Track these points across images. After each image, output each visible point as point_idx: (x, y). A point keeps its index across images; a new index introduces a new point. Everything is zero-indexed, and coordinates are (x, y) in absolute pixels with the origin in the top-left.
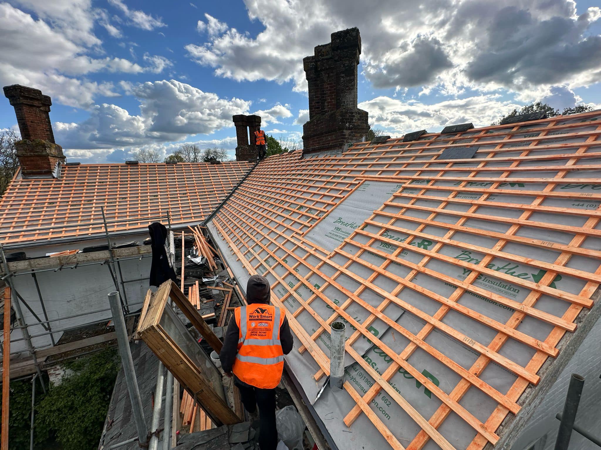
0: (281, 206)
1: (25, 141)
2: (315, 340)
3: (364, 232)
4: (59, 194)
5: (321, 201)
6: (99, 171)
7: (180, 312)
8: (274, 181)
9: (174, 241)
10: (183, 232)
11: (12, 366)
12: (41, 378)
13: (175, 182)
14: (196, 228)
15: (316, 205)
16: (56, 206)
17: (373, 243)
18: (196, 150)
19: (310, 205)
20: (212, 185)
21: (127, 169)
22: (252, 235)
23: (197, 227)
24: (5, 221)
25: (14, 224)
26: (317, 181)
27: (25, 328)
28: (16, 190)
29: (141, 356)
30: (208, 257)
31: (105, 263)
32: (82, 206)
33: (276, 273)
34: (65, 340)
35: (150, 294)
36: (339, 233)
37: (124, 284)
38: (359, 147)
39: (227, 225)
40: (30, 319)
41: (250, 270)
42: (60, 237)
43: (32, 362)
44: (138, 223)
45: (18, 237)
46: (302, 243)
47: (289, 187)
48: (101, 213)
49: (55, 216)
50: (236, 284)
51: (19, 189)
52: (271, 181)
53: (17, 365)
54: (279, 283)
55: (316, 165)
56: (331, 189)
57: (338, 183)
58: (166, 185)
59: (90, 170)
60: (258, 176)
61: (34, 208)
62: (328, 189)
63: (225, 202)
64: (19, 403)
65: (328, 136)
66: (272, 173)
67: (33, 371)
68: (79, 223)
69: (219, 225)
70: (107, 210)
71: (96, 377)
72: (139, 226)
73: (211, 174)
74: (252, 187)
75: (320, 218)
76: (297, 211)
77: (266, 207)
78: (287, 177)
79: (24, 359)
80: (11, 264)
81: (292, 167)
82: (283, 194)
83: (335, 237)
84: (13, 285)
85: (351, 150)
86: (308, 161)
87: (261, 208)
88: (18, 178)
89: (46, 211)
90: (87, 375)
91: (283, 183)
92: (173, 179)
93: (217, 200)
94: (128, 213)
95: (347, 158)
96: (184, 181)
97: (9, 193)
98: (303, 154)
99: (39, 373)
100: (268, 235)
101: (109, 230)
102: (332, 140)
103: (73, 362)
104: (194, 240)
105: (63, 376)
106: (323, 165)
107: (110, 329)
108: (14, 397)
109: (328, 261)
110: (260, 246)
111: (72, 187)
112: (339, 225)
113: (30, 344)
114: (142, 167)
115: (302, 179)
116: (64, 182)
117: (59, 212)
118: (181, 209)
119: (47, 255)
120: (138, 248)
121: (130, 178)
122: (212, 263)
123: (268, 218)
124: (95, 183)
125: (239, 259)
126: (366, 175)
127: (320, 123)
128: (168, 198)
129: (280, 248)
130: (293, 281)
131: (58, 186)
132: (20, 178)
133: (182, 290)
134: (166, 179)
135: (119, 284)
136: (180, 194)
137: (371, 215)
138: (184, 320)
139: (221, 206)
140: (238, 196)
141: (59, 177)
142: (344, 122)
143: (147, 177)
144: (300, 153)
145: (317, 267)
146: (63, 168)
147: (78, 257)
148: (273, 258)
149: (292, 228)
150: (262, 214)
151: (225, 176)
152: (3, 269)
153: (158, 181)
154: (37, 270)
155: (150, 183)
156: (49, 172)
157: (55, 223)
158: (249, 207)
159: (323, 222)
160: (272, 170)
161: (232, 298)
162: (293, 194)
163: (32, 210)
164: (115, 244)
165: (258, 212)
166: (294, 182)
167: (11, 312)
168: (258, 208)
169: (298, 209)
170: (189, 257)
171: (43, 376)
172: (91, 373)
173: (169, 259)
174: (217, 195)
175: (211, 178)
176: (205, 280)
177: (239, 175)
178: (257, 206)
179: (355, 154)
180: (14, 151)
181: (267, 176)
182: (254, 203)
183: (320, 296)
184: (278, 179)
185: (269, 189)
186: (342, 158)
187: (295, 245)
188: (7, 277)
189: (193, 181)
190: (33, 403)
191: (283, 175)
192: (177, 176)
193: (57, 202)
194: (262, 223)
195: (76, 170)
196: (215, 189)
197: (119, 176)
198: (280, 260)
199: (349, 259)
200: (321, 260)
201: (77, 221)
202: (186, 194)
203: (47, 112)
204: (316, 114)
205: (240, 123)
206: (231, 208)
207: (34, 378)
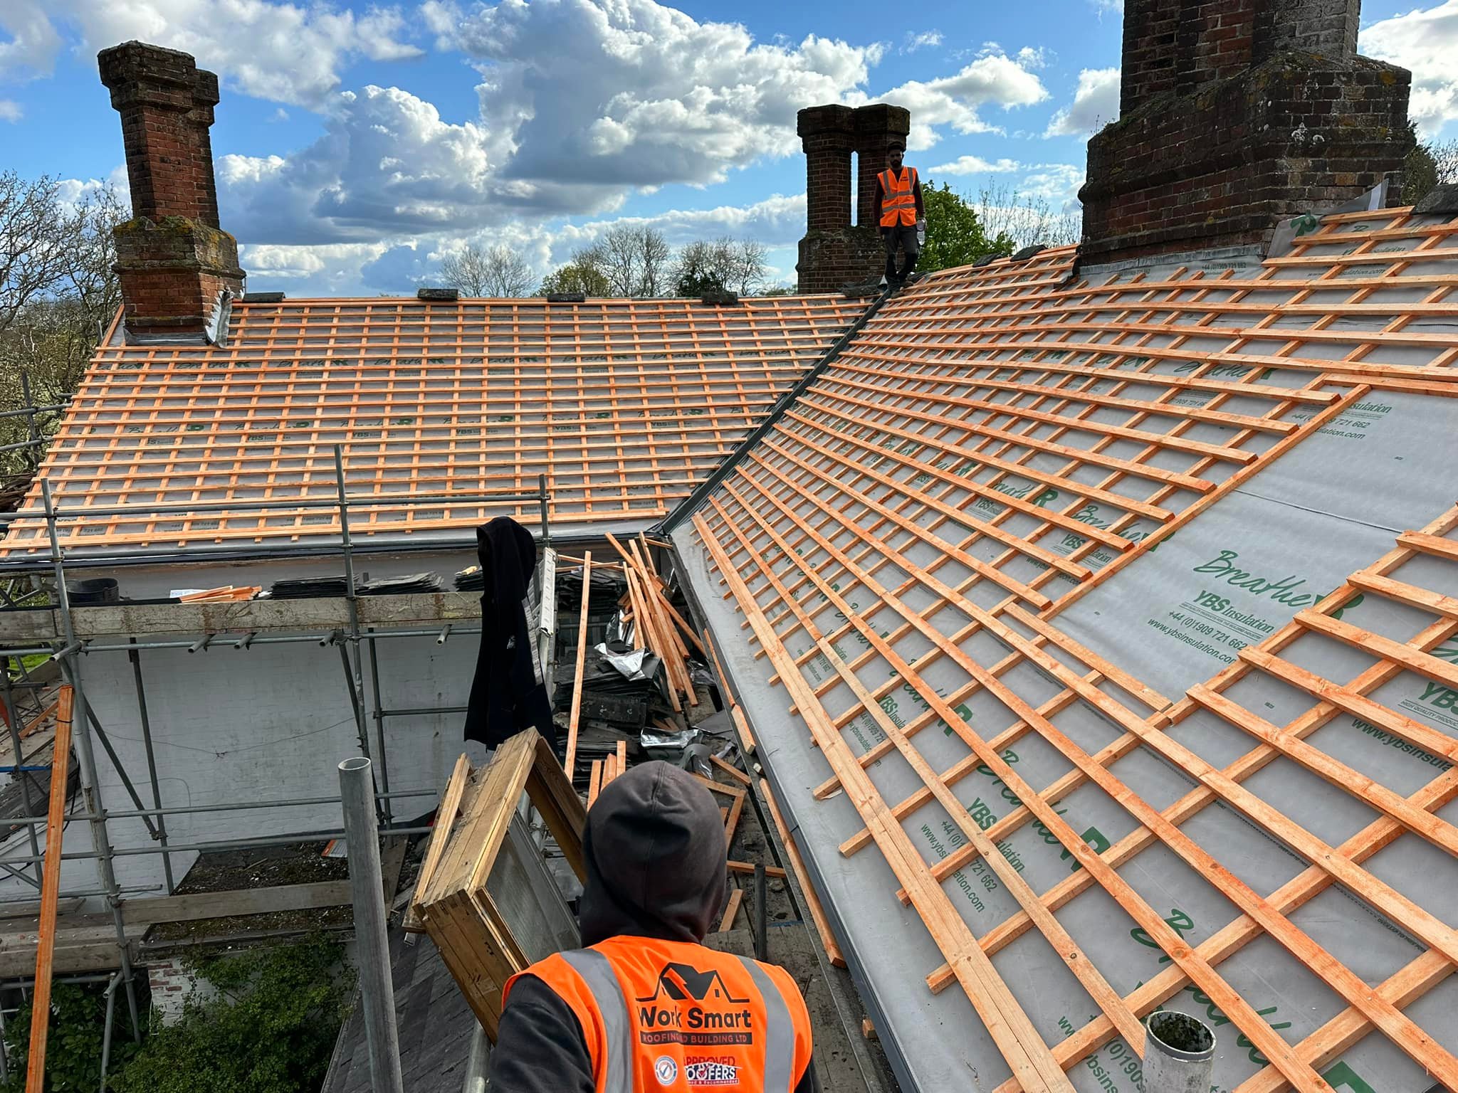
0: (961, 480)
1: (142, 224)
2: (1067, 1068)
3: (1344, 628)
4: (217, 398)
5: (1144, 469)
6: (335, 322)
7: (555, 849)
8: (941, 377)
9: (557, 583)
10: (588, 554)
11: (61, 935)
12: (129, 989)
13: (575, 369)
14: (632, 543)
15: (1119, 488)
16: (206, 437)
17: (1385, 681)
18: (651, 248)
19: (1094, 486)
20: (702, 386)
21: (422, 317)
22: (837, 588)
23: (638, 542)
24: (74, 478)
25: (94, 488)
26: (1131, 383)
27: (100, 820)
28: (109, 381)
29: (415, 982)
30: (667, 657)
31: (332, 641)
32: (279, 441)
33: (919, 752)
34: (202, 879)
35: (465, 772)
36: (1218, 621)
37: (385, 719)
38: (1348, 234)
39: (746, 543)
40: (114, 797)
41: (816, 729)
42: (212, 540)
43: (109, 932)
44: (442, 511)
45: (101, 528)
46: (1040, 646)
47: (1000, 404)
48: (334, 468)
49: (203, 469)
50: (762, 774)
51: (116, 376)
52: (926, 376)
53: (72, 934)
54: (931, 797)
55: (1134, 312)
56: (1196, 422)
57: (1232, 395)
58: (544, 380)
59: (310, 319)
60: (879, 354)
61: (151, 440)
62: (1178, 418)
63: (742, 452)
64: (71, 1053)
65: (1199, 184)
66: (934, 343)
67: (112, 963)
68: (267, 497)
69: (714, 541)
70: (351, 459)
71: (279, 1023)
72: (447, 520)
73: (702, 344)
74: (850, 398)
75: (1131, 546)
76: (1030, 508)
77: (898, 483)
78: (997, 363)
79: (91, 917)
80: (82, 613)
81: (1023, 318)
82: (973, 434)
83: (1197, 636)
84: (81, 680)
85: (1310, 246)
86: (1097, 295)
87: (879, 484)
88: (114, 342)
89: (180, 452)
90: (255, 1009)
91: (979, 388)
92: (567, 358)
93: (715, 445)
94: (414, 474)
95: (1282, 281)
96: (606, 368)
97: (89, 388)
98: (1078, 263)
99: (126, 970)
100: (898, 596)
101: (353, 526)
102: (1217, 204)
103: (217, 958)
104: (625, 586)
105: (188, 999)
106: (1167, 312)
107: (330, 867)
108: (59, 1031)
109: (1155, 738)
110: (862, 638)
111: (256, 374)
112: (1220, 584)
113: (109, 874)
114: (470, 311)
115: (1064, 374)
116: (234, 357)
117: (215, 458)
118: (586, 470)
119: (174, 594)
120: (438, 600)
121: (430, 349)
122: (679, 679)
123: (902, 529)
124: (322, 362)
125: (779, 680)
126: (1372, 365)
127: (1167, 130)
128: (545, 428)
129: (942, 654)
130: (993, 802)
131: (218, 369)
132: (120, 342)
133: (569, 771)
134: (544, 358)
135: (369, 718)
136: (586, 413)
137: (1384, 552)
138: (567, 881)
139: (727, 468)
140: (792, 433)
141: (223, 341)
142: (1284, 122)
143: (481, 348)
144: (1062, 259)
145: (1102, 755)
146: (235, 309)
147: (255, 610)
148: (913, 691)
149: (1002, 577)
150: (880, 508)
151: (750, 353)
152: (60, 627)
153: (517, 363)
154: (143, 640)
155: (490, 370)
156: (197, 324)
157: (203, 492)
158: (831, 478)
159: (1144, 562)
160: (937, 329)
161: (739, 824)
162: (1017, 435)
163: (143, 446)
164: (366, 577)
165: (868, 500)
166: (1028, 384)
167: (69, 763)
168: (867, 485)
169: (1033, 500)
170: (602, 648)
171: (135, 984)
172: (264, 1006)
173: (534, 652)
174: (716, 426)
175: (700, 359)
176: (649, 741)
177: (805, 351)
178: (865, 476)
179: (1329, 266)
180: (110, 252)
181: (916, 358)
182: (851, 462)
183: (1105, 882)
184: (961, 368)
185: (917, 412)
186: (1259, 282)
187: (1010, 648)
188: (69, 652)
189: (636, 367)
190: (104, 1063)
191: (982, 351)
192: (583, 347)
193: (210, 424)
194: (879, 546)
195: (272, 319)
196: (710, 402)
197: (396, 343)
198: (940, 705)
199: (1256, 740)
200: (1122, 729)
201: (263, 490)
202: (607, 414)
203: (203, 126)
204: (1152, 89)
205: (824, 141)
206: (763, 475)
207: (113, 984)
